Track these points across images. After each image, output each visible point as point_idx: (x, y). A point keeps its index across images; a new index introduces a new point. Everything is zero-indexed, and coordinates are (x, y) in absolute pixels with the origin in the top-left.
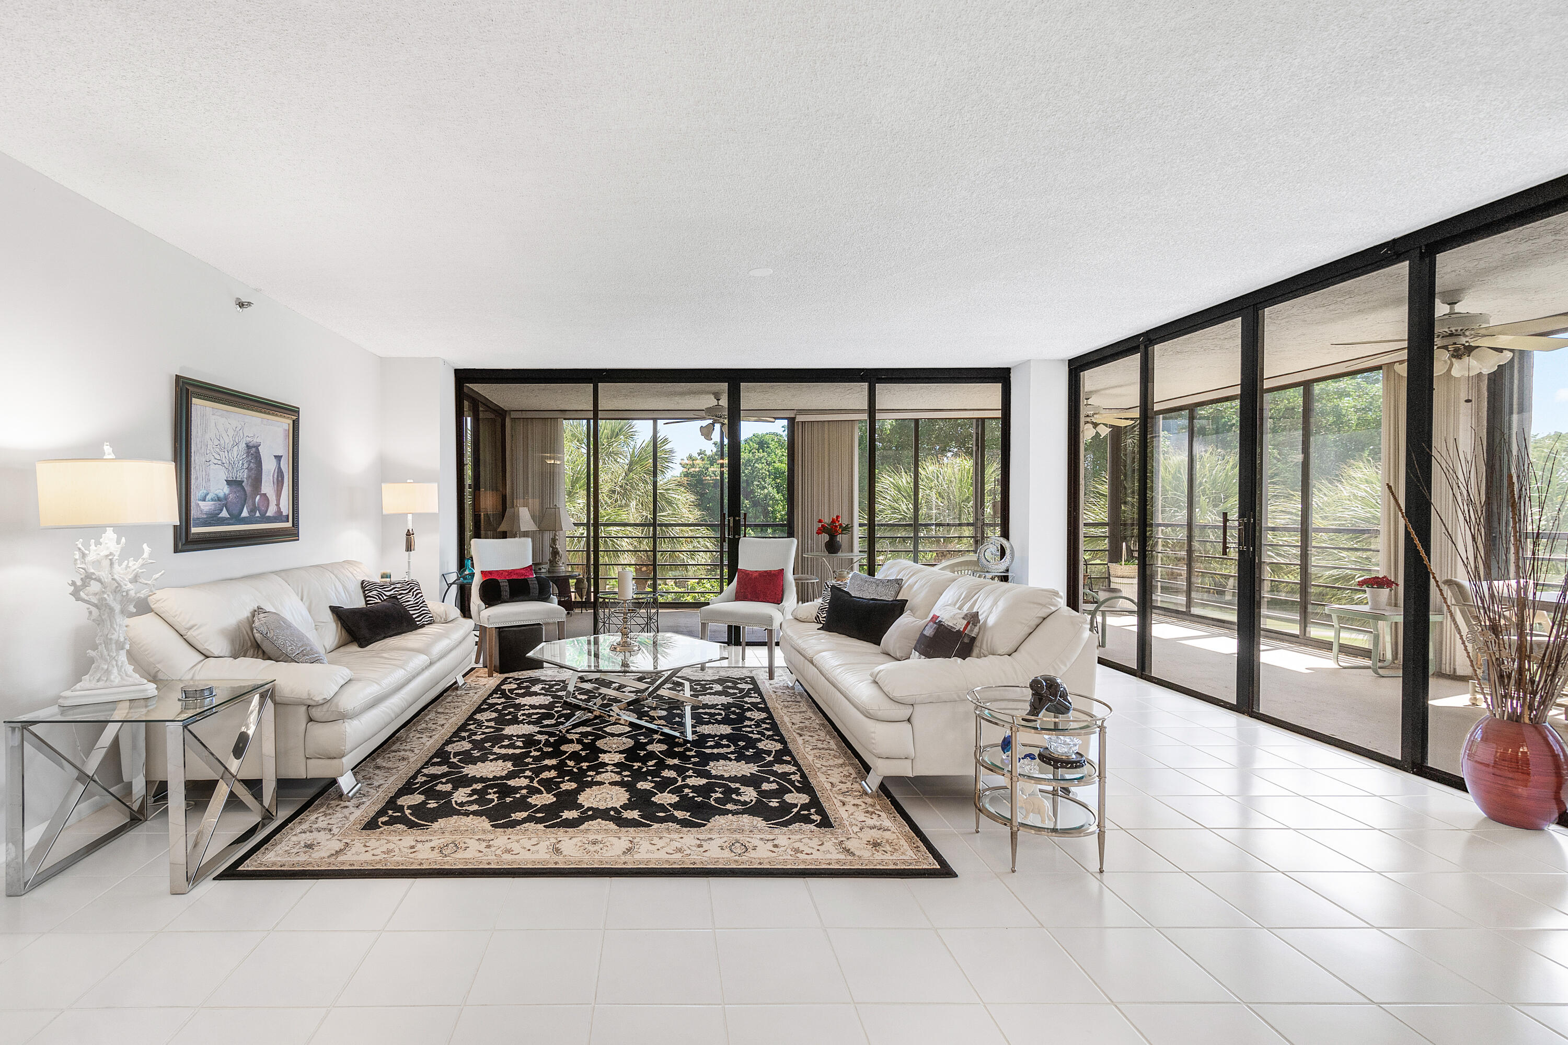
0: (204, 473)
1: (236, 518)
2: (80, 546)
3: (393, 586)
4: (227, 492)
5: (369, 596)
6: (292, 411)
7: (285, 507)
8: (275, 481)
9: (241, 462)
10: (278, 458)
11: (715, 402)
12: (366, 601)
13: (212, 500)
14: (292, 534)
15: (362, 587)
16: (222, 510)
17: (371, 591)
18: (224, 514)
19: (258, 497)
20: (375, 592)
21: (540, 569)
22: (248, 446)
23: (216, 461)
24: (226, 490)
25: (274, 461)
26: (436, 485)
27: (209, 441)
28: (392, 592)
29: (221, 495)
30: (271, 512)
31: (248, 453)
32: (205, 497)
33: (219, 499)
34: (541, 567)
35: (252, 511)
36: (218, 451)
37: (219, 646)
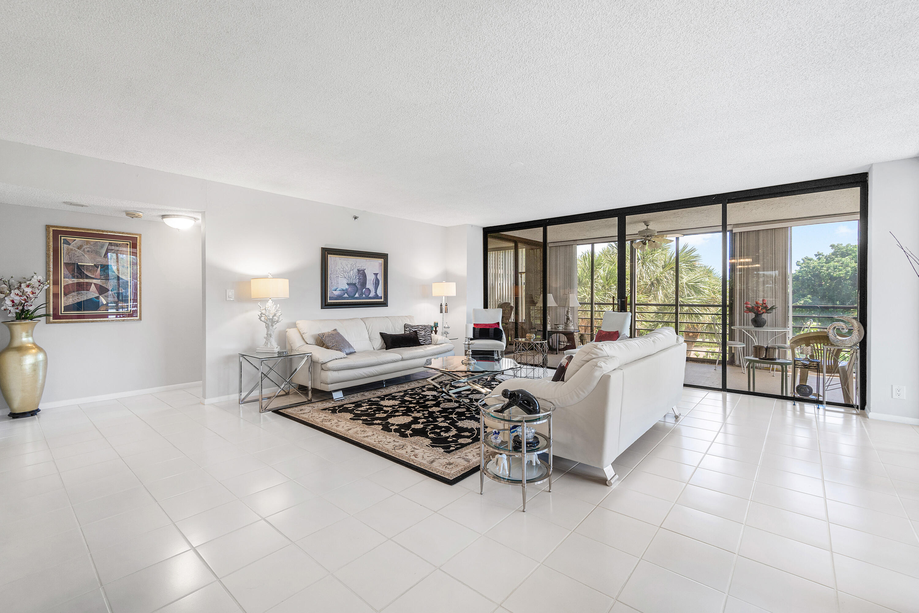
0: (336, 281)
1: (353, 298)
2: (259, 304)
3: (417, 327)
4: (347, 288)
5: (406, 331)
6: (384, 257)
7: (380, 292)
8: (374, 283)
9: (355, 277)
10: (376, 274)
11: (645, 227)
12: (405, 332)
13: (340, 290)
14: (384, 304)
15: (405, 327)
16: (344, 294)
17: (407, 328)
18: (346, 295)
19: (364, 289)
20: (408, 329)
21: (558, 327)
22: (358, 270)
23: (341, 277)
24: (347, 287)
25: (374, 276)
26: (455, 283)
27: (338, 269)
28: (416, 329)
29: (344, 288)
30: (372, 294)
31: (358, 274)
32: (336, 289)
33: (343, 290)
34: (559, 326)
35: (362, 294)
36: (343, 273)
37: (310, 340)
